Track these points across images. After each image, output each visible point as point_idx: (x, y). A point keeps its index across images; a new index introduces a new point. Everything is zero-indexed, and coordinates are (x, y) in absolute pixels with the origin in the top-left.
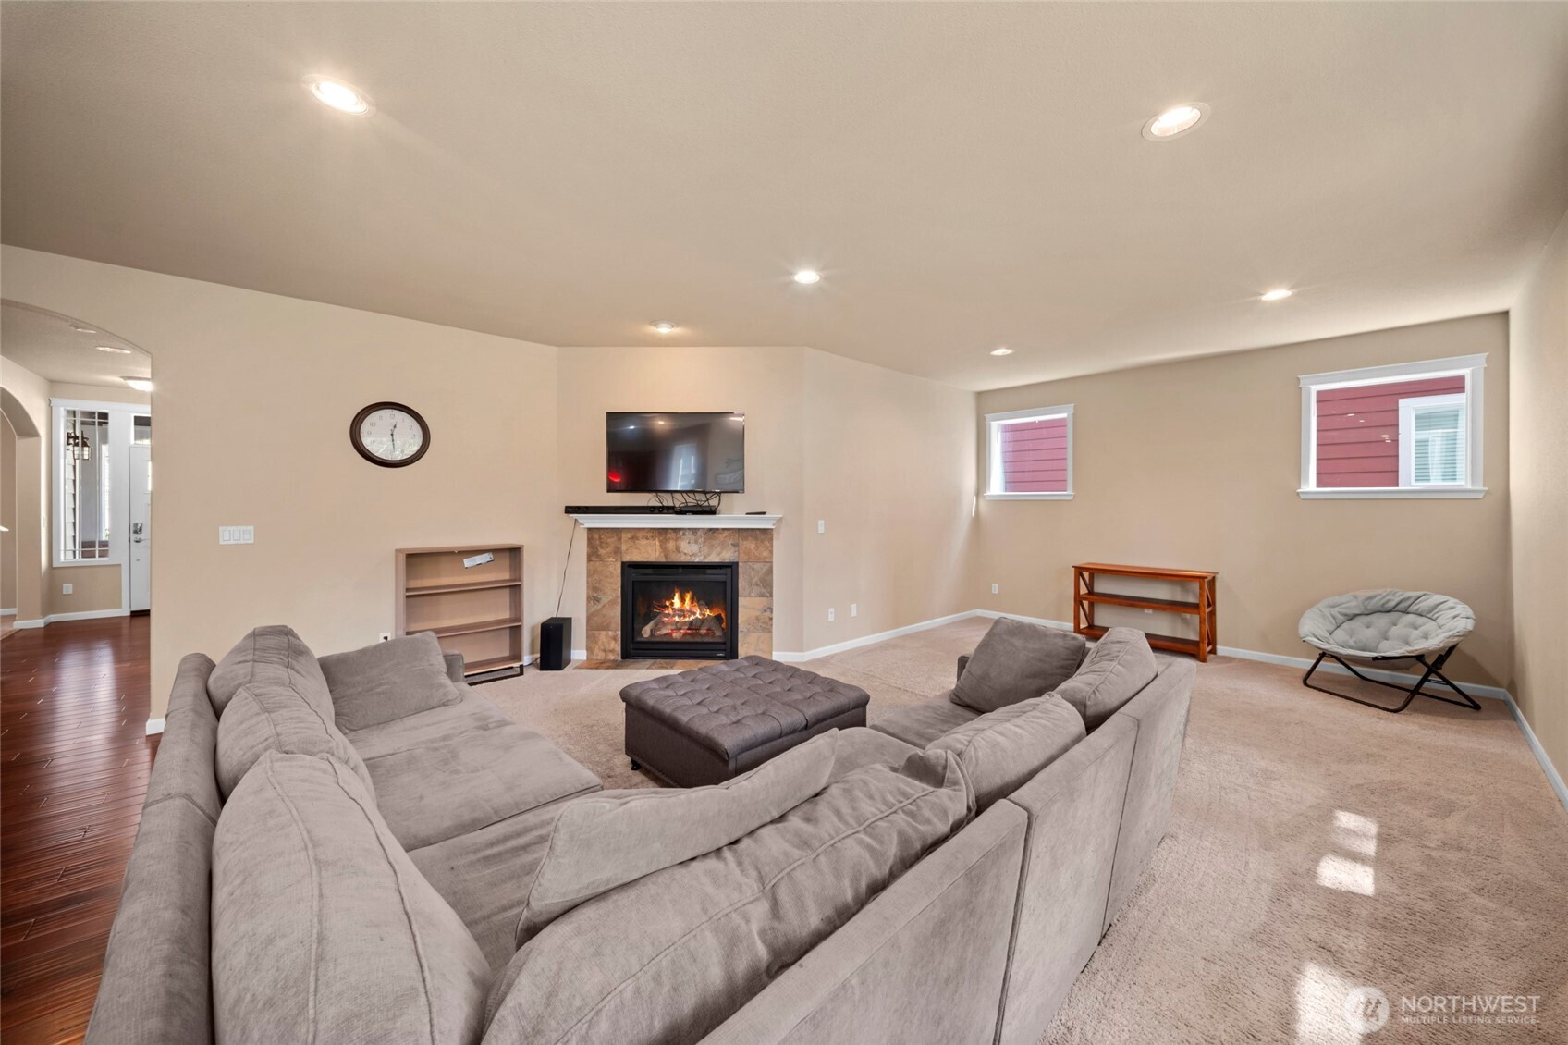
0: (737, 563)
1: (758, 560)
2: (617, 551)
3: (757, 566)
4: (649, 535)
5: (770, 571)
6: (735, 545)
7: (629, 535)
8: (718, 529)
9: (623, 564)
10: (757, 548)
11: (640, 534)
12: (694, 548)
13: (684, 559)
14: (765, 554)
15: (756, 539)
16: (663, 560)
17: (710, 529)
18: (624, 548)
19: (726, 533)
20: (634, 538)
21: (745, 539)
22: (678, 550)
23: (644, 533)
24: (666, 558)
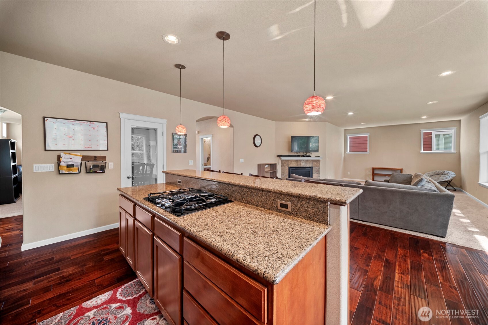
0: (312, 167)
1: (317, 166)
2: (288, 164)
3: (317, 167)
4: (294, 161)
5: (319, 168)
6: (312, 163)
7: (290, 161)
8: (308, 160)
9: (289, 167)
10: (317, 164)
11: (292, 161)
12: (304, 164)
13: (301, 166)
14: (318, 165)
15: (316, 162)
16: (297, 166)
17: (307, 160)
18: (289, 164)
19: (310, 161)
20: (291, 162)
21: (314, 162)
22: (300, 164)
23: (293, 161)
24: (298, 165)
